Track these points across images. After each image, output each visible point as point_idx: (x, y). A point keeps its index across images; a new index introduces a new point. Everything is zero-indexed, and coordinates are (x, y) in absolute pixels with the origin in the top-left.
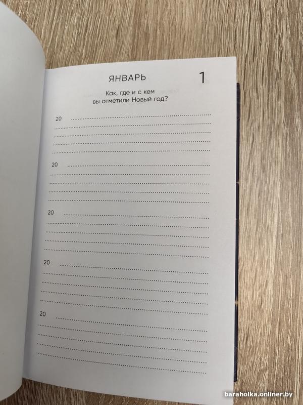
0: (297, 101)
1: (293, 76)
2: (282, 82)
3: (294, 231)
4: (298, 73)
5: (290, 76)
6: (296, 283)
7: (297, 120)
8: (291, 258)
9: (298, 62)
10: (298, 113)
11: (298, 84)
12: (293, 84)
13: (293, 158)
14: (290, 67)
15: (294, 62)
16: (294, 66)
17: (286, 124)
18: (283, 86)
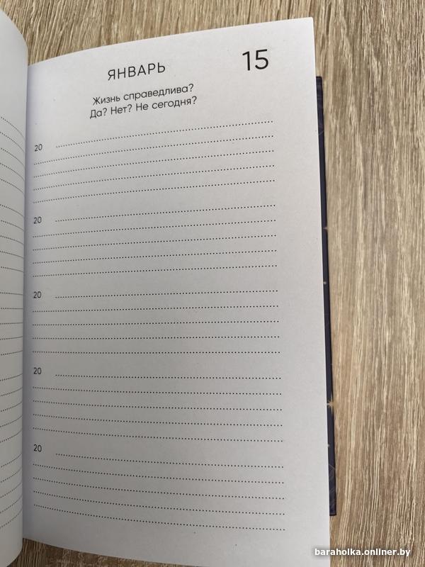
0: (351, 80)
1: (347, 43)
2: (331, 51)
3: (345, 270)
4: (353, 39)
5: (341, 44)
6: (347, 343)
7: (351, 109)
8: (341, 308)
9: (353, 21)
10: (353, 98)
11: (353, 55)
12: (346, 56)
13: (344, 164)
14: (342, 30)
15: (348, 23)
16: (348, 27)
17: (335, 114)
18: (331, 58)
